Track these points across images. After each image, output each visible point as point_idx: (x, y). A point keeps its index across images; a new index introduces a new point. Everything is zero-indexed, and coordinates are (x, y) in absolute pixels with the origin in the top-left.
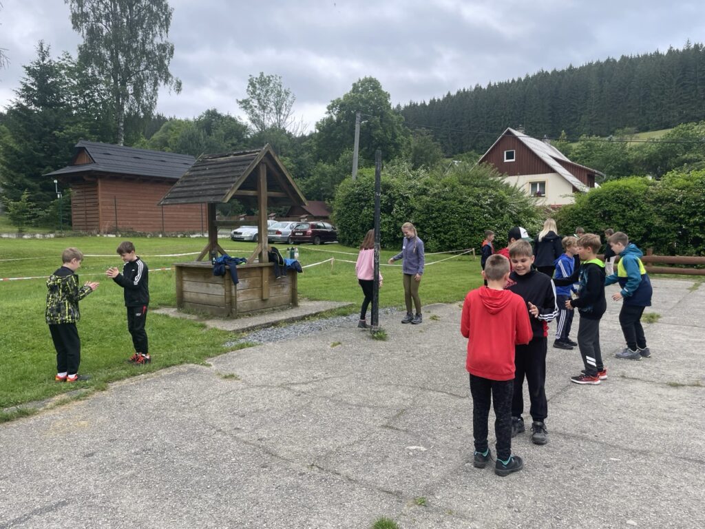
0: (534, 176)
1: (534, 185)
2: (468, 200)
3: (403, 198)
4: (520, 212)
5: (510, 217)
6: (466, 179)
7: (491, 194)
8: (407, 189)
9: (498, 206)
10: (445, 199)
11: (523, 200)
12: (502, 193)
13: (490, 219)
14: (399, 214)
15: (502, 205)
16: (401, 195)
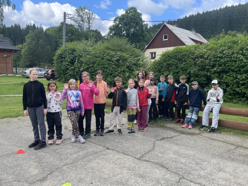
2: (106, 58)
3: (81, 56)
4: (135, 64)
5: (128, 67)
6: (110, 47)
7: (119, 55)
8: (84, 52)
9: (121, 61)
10: (97, 57)
11: (138, 58)
12: (124, 54)
13: (115, 68)
14: (77, 65)
15: (123, 60)
16: (79, 55)
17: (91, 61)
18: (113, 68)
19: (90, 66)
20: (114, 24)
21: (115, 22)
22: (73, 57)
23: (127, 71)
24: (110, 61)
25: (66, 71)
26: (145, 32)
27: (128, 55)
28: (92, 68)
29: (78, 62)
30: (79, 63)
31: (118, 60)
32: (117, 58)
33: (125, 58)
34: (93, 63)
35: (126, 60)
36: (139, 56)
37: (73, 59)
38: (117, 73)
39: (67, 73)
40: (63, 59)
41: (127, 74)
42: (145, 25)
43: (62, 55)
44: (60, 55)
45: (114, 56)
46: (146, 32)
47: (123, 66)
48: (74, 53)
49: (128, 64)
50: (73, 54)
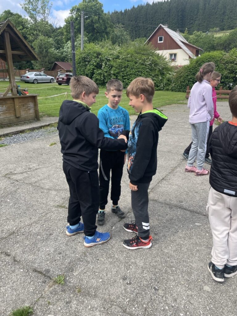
0: (171, 50)
1: (171, 55)
6: (138, 51)
7: (150, 59)
10: (128, 61)
16: (106, 59)
17: (122, 65)
18: (147, 72)
19: (122, 70)
22: (100, 61)
24: (143, 64)
29: (105, 66)
31: (150, 65)
32: (149, 62)
33: (156, 62)
34: (125, 67)
37: (100, 63)
40: (87, 63)
43: (85, 58)
44: (83, 59)
45: (146, 60)
50: (98, 58)
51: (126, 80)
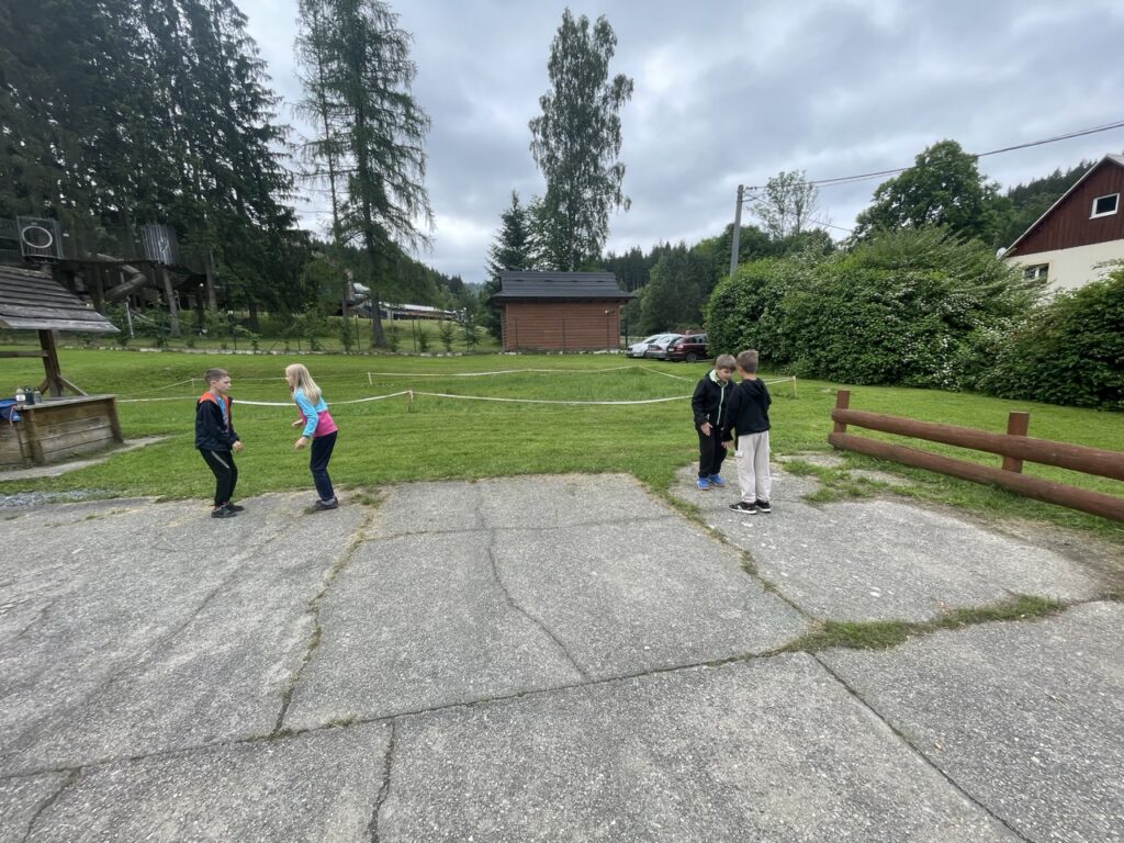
2: (863, 293)
3: (778, 297)
4: (977, 307)
5: (947, 318)
6: (877, 258)
7: (911, 279)
8: (788, 284)
9: (922, 301)
10: (828, 294)
11: (996, 284)
12: (934, 275)
13: (896, 322)
14: (768, 322)
15: (931, 296)
16: (774, 293)
17: (809, 308)
19: (807, 321)
20: (874, 204)
21: (877, 199)
22: (758, 302)
23: (945, 332)
24: (877, 300)
25: (735, 338)
26: (988, 210)
27: (950, 277)
28: (813, 328)
29: (770, 314)
30: (773, 315)
31: (907, 298)
32: (905, 290)
33: (937, 288)
34: (815, 313)
35: (942, 294)
36: (996, 276)
37: (757, 307)
38: (901, 339)
39: (738, 345)
40: (729, 309)
41: (944, 342)
42: (987, 188)
43: (726, 297)
44: (722, 300)
45: (891, 285)
46: (991, 212)
47: (926, 314)
48: (761, 289)
49: (950, 308)
50: (756, 294)
51: (818, 349)
